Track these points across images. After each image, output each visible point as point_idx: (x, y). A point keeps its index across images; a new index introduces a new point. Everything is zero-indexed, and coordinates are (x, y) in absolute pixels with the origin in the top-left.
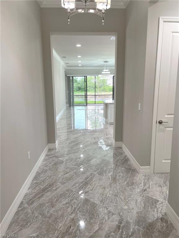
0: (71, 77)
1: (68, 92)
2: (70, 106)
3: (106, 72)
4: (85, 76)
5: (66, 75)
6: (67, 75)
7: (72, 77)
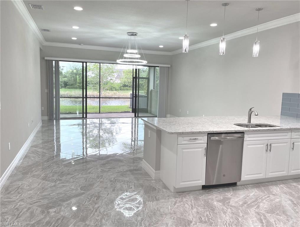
0: (54, 62)
1: (46, 91)
2: (51, 119)
3: (131, 53)
4: (83, 62)
5: (42, 58)
6: (46, 58)
7: (57, 62)
